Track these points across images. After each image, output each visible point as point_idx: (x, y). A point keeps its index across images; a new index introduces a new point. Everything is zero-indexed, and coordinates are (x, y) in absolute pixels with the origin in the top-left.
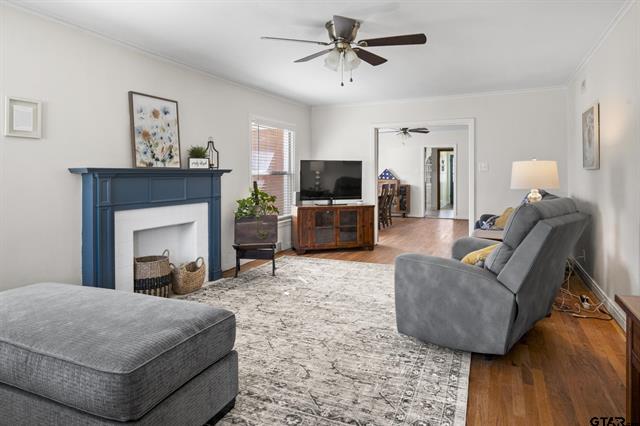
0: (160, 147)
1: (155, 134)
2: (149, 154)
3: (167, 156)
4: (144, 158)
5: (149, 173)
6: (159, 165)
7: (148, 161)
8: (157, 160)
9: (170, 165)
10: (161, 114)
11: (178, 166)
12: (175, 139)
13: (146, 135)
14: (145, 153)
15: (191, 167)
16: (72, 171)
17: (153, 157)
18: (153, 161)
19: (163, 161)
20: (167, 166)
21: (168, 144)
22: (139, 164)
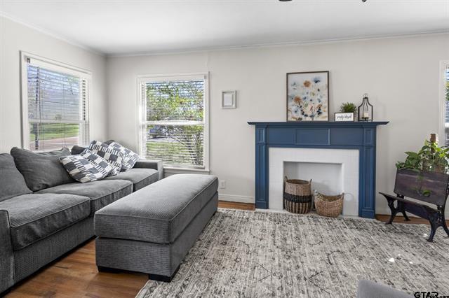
0: (309, 107)
1: (305, 98)
2: (299, 112)
3: (316, 112)
4: (295, 115)
5: (299, 125)
6: (309, 119)
7: (297, 117)
8: (306, 116)
9: (318, 119)
10: (313, 83)
11: (326, 119)
12: (325, 99)
13: (298, 100)
14: (296, 112)
15: (336, 120)
16: (250, 123)
17: (303, 114)
18: (303, 117)
19: (312, 116)
20: (315, 119)
21: (317, 104)
22: (290, 119)
